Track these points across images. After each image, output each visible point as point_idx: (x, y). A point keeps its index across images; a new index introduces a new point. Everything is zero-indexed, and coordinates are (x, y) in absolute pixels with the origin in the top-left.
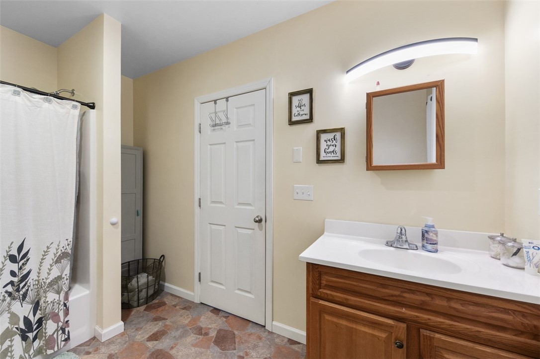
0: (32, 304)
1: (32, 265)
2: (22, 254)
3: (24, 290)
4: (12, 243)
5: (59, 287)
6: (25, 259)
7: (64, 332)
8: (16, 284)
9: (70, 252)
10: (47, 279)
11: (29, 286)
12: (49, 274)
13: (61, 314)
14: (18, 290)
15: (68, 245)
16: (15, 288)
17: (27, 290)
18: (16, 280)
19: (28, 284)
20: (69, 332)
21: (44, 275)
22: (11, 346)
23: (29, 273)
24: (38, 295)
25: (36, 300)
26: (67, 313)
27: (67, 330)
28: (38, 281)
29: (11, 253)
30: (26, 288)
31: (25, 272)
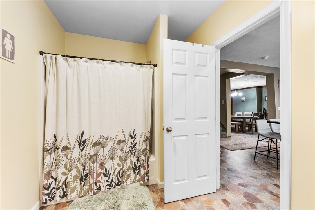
0: (137, 158)
1: (137, 141)
2: (134, 135)
3: (134, 151)
4: (131, 130)
5: (145, 153)
6: (135, 138)
7: (147, 176)
8: (132, 148)
9: (149, 137)
10: (141, 148)
11: (136, 150)
12: (142, 146)
13: (146, 166)
14: (133, 151)
15: (149, 134)
16: (132, 149)
17: (135, 151)
18: (132, 146)
19: (136, 149)
20: (149, 176)
21: (140, 147)
22: (131, 174)
23: (136, 144)
24: (139, 155)
25: (138, 157)
26: (148, 167)
27: (148, 175)
28: (139, 148)
29: (131, 134)
30: (135, 150)
31: (135, 143)
